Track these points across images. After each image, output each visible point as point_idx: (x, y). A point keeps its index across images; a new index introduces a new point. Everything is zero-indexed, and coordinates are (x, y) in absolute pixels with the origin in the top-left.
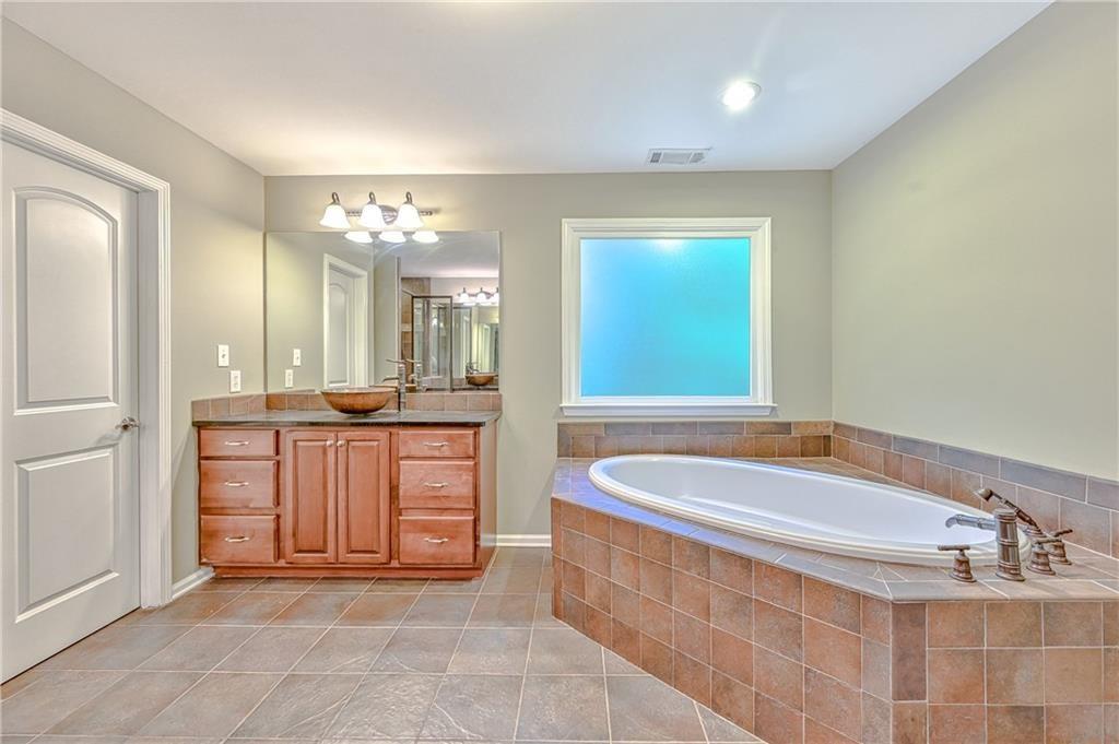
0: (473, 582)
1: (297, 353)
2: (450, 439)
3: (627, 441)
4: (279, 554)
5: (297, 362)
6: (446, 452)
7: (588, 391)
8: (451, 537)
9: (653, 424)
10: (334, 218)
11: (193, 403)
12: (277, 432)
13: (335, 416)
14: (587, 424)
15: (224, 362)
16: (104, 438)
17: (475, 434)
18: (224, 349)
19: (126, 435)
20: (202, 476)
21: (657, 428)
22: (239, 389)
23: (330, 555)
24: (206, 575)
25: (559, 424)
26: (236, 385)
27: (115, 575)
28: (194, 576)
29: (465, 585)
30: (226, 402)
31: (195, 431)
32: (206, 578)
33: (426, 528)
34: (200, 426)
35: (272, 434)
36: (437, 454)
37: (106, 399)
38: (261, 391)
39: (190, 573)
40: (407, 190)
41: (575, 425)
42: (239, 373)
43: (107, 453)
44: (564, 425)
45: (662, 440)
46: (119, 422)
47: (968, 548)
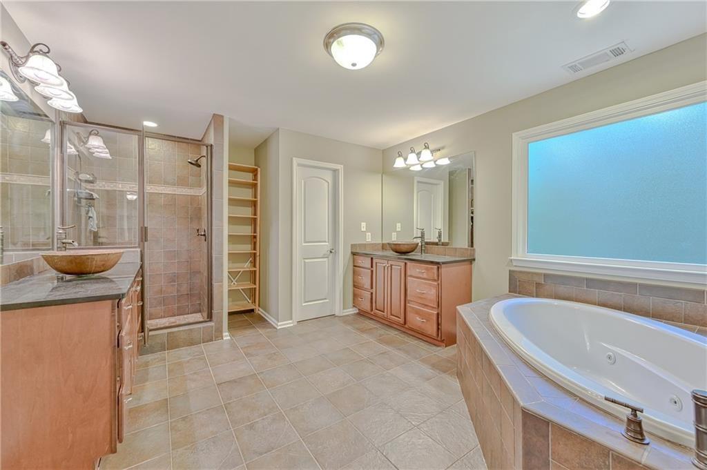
0: (439, 348)
1: (399, 225)
2: (427, 269)
3: (562, 289)
4: (372, 310)
5: (398, 229)
6: (425, 276)
7: (532, 248)
8: (427, 320)
9: (587, 279)
10: (399, 163)
11: (352, 245)
12: (372, 259)
13: (391, 253)
14: (529, 273)
15: (363, 229)
16: (324, 255)
17: (438, 268)
18: (364, 224)
19: (331, 254)
20: (354, 272)
21: (591, 283)
22: (370, 240)
23: (385, 314)
24: (355, 311)
25: (510, 271)
26: (369, 239)
27: (327, 300)
28: (351, 310)
29: (434, 348)
30: (365, 245)
31: (352, 257)
32: (355, 312)
33: (418, 312)
34: (354, 254)
35: (370, 259)
36: (421, 276)
37: (325, 242)
38: (380, 242)
39: (349, 308)
40: (425, 142)
41: (521, 272)
42: (370, 234)
43: (326, 259)
44: (514, 271)
45: (597, 293)
46: (329, 249)
47: (642, 412)
